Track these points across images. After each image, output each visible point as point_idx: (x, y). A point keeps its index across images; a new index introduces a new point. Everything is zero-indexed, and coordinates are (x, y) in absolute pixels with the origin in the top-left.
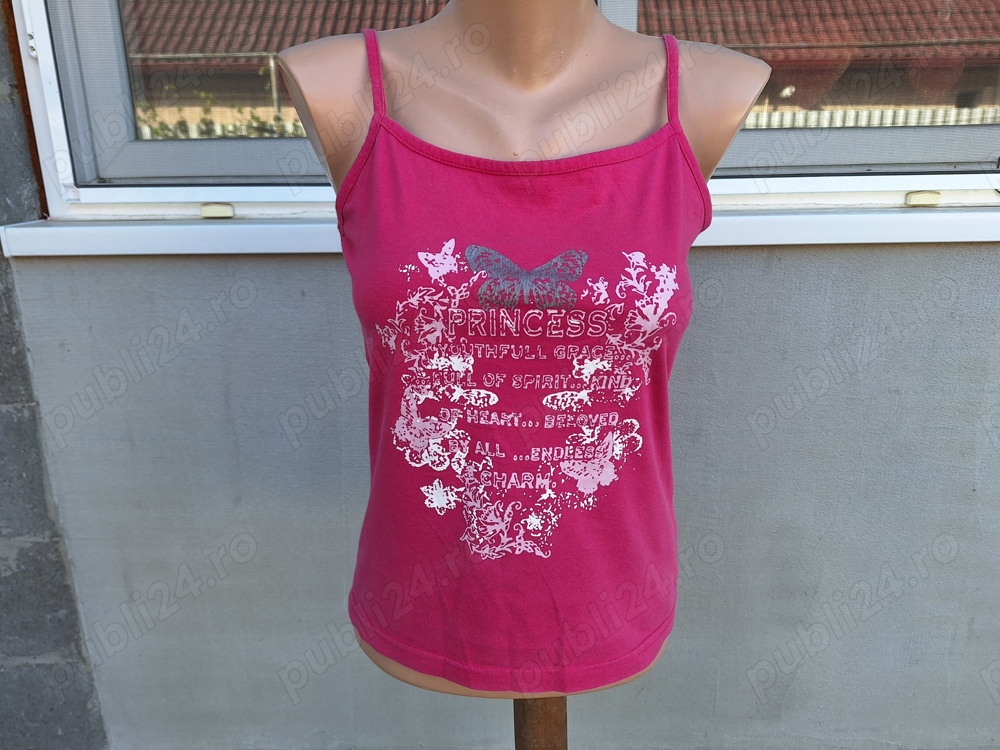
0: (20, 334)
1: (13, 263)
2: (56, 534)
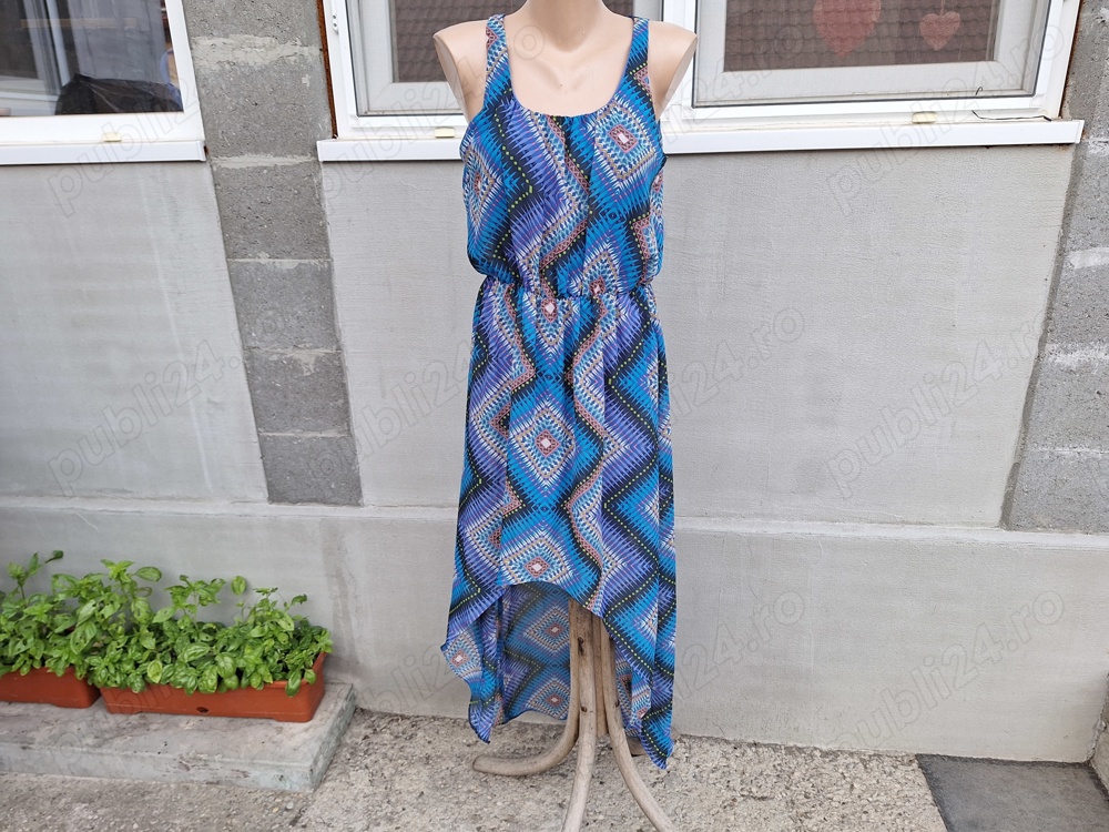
0: (324, 213)
1: (322, 166)
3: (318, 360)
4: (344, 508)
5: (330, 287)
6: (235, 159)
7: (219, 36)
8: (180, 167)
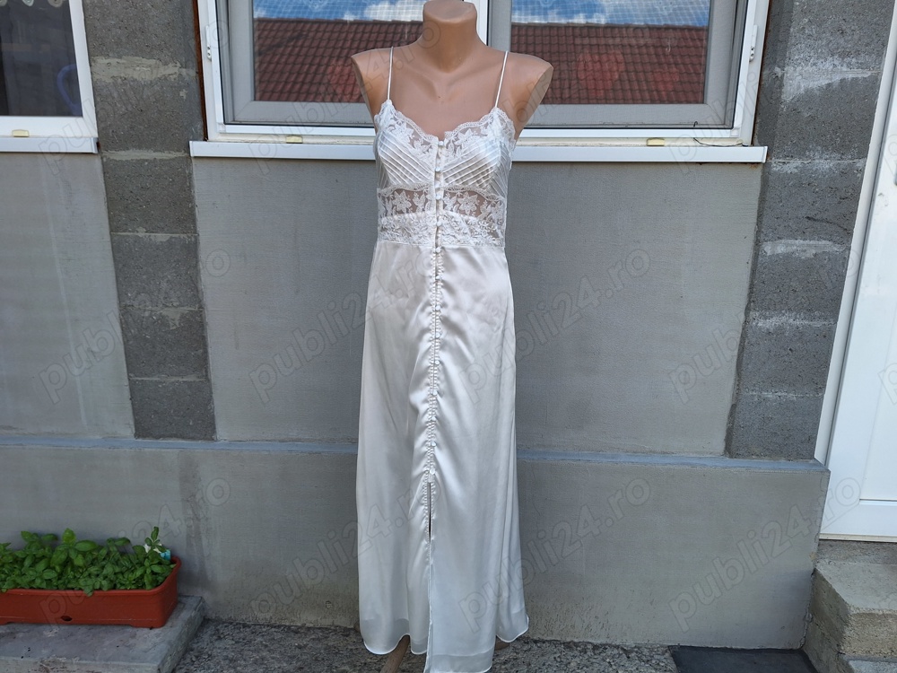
0: (193, 197)
1: (193, 160)
2: (201, 307)
3: (183, 317)
4: (200, 442)
5: (196, 257)
6: (123, 153)
7: (114, 57)
8: (76, 158)
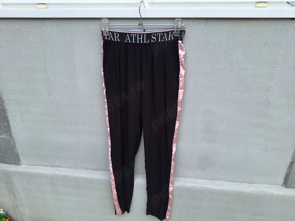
2: (2, 101)
4: (13, 165)
